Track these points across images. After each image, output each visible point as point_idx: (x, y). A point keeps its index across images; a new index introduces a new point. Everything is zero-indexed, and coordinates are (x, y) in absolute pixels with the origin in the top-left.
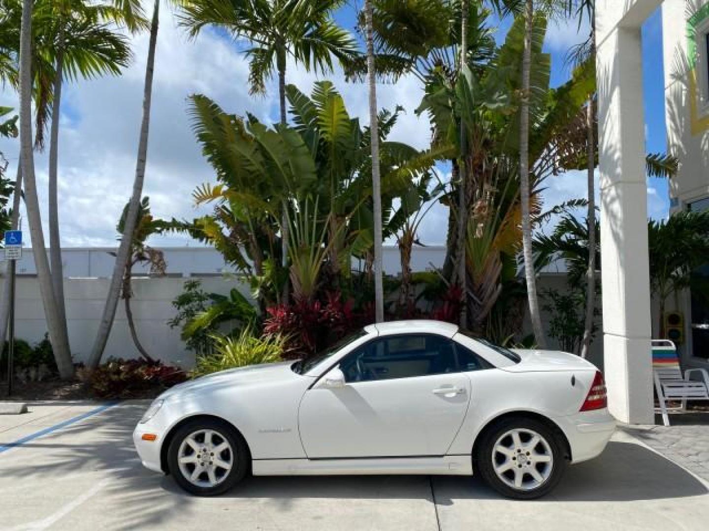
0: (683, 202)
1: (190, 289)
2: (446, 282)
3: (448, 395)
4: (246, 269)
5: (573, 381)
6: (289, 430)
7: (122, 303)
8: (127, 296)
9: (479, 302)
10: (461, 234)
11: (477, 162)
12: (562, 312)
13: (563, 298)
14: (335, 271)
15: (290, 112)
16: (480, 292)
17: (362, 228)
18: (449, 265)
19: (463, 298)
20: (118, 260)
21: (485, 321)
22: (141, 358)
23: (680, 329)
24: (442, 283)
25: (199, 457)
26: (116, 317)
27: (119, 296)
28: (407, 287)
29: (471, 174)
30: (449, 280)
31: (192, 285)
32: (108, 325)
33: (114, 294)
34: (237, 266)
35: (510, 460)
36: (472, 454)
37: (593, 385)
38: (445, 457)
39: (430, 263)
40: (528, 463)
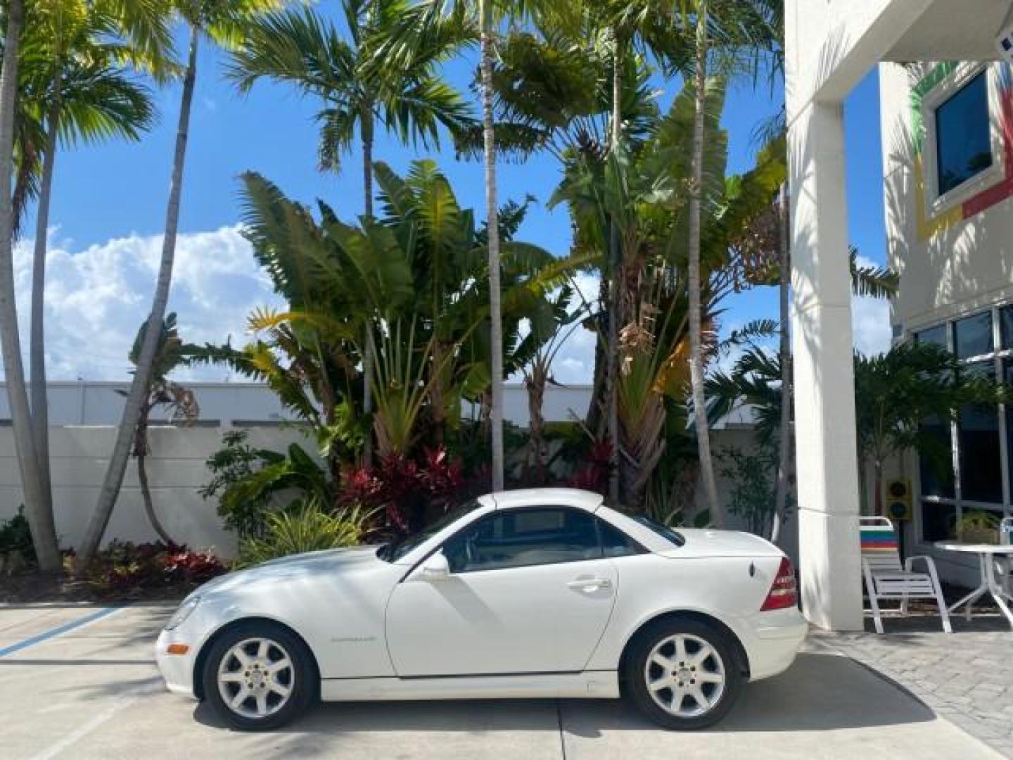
0: (908, 330)
1: (231, 444)
2: (590, 434)
3: (588, 590)
4: (312, 417)
5: (752, 570)
6: (372, 639)
7: (133, 462)
8: (141, 453)
9: (635, 463)
10: (611, 370)
11: (631, 273)
12: (746, 479)
13: (749, 459)
14: (438, 419)
15: (378, 199)
16: (635, 450)
17: (477, 360)
18: (595, 412)
19: (614, 458)
20: (128, 401)
21: (643, 492)
22: (158, 542)
23: (905, 503)
24: (585, 436)
25: (247, 674)
26: (124, 483)
27: (129, 454)
28: (538, 442)
29: (623, 290)
30: (594, 432)
31: (234, 438)
32: (112, 494)
33: (123, 450)
34: (299, 411)
35: (669, 675)
36: (618, 670)
37: (778, 576)
38: (583, 674)
39: (570, 410)
40: (692, 681)
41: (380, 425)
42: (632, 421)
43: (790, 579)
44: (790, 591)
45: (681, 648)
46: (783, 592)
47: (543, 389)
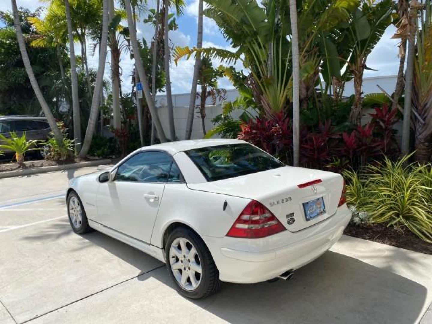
2: (392, 101)
3: (150, 200)
8: (203, 117)
9: (422, 121)
16: (424, 111)
35: (180, 261)
36: (162, 249)
37: (242, 214)
38: (150, 246)
39: (378, 86)
40: (189, 269)
41: (265, 101)
42: (423, 90)
43: (257, 218)
44: (255, 227)
45: (183, 246)
46: (245, 226)
47: (362, 73)
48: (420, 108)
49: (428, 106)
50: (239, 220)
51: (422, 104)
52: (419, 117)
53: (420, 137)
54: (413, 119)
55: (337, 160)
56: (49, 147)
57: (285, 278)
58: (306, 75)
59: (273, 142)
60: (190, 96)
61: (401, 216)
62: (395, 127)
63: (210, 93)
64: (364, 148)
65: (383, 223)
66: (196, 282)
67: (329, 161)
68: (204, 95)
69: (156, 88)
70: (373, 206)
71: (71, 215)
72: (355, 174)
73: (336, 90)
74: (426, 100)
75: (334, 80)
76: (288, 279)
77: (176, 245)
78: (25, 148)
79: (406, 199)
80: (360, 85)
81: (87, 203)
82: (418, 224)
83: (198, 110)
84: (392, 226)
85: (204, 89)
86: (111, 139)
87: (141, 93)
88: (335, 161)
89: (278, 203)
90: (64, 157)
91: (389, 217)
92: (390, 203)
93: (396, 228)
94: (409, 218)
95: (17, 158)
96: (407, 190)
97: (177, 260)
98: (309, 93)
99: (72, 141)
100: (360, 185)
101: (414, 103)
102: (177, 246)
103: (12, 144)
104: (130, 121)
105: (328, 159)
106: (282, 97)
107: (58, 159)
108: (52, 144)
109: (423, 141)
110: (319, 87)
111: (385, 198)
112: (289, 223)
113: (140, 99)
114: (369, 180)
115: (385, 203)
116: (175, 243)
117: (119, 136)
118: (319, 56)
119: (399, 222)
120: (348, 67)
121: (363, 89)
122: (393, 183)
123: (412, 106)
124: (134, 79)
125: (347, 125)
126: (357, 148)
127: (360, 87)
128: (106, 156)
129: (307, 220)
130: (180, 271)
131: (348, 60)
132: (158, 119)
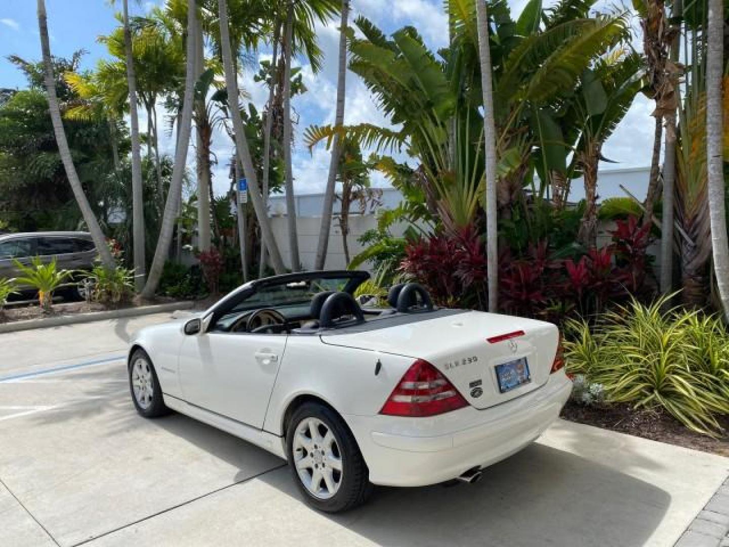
3: (263, 362)
5: (379, 366)
6: (174, 372)
8: (345, 232)
9: (690, 242)
16: (692, 228)
35: (309, 455)
36: (281, 437)
37: (403, 380)
38: (263, 432)
39: (621, 186)
40: (324, 465)
41: (443, 210)
43: (425, 386)
44: (422, 399)
45: (314, 432)
46: (408, 399)
47: (597, 167)
48: (687, 222)
49: (698, 219)
50: (398, 390)
51: (690, 216)
52: (686, 236)
53: (689, 267)
54: (677, 239)
55: (556, 304)
56: (94, 280)
57: (468, 480)
58: (508, 169)
59: (456, 273)
60: (324, 199)
61: (656, 392)
62: (649, 251)
63: (356, 195)
64: (599, 283)
65: (629, 402)
66: (334, 486)
67: (545, 305)
68: (347, 198)
69: (270, 186)
70: (614, 375)
71: (136, 389)
72: (586, 324)
73: (558, 191)
74: (695, 210)
75: (555, 177)
76: (472, 481)
77: (302, 430)
78: (56, 281)
79: (663, 364)
80: (594, 185)
81: (163, 368)
82: (682, 404)
83: (337, 222)
84: (642, 407)
85: (347, 189)
86: (194, 268)
87: (246, 194)
88: (553, 304)
89: (457, 364)
90: (116, 296)
91: (638, 392)
92: (640, 372)
93: (648, 410)
94: (669, 393)
95: (41, 298)
96: (665, 351)
97: (305, 453)
98: (513, 196)
99: (131, 272)
100: (593, 343)
101: (677, 215)
102: (304, 432)
103: (34, 275)
104: (225, 239)
105: (543, 301)
106: (471, 201)
107: (108, 300)
108: (99, 276)
109: (693, 273)
110: (529, 187)
111: (632, 363)
112: (473, 394)
113: (243, 205)
114: (607, 335)
115: (631, 372)
116: (300, 429)
117: (206, 264)
118: (528, 139)
119: (653, 400)
120: (575, 156)
121: (599, 191)
122: (643, 339)
123: (674, 218)
124: (233, 171)
125: (574, 249)
126: (589, 285)
127: (594, 189)
128: (186, 295)
129: (502, 391)
130: (310, 471)
131: (575, 147)
132: (272, 237)
